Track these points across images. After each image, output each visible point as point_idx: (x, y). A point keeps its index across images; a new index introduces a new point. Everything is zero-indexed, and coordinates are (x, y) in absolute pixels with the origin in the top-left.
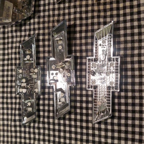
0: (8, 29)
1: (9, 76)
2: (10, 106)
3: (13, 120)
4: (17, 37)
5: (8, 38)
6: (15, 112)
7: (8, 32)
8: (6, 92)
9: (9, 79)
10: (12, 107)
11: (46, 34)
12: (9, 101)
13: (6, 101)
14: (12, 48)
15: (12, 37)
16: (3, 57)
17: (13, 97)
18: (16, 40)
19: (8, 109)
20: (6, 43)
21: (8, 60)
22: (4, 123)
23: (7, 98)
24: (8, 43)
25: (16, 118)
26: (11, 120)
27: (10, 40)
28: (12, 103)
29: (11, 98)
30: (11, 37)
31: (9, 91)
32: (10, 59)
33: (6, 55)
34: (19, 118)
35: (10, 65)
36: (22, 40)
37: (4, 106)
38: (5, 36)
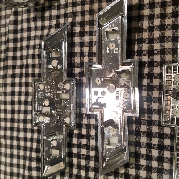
0: (22, 17)
1: (23, 94)
2: (22, 144)
3: (27, 168)
4: (36, 28)
5: (22, 31)
6: (31, 155)
7: (22, 22)
8: (16, 120)
9: (23, 98)
10: (27, 145)
11: (85, 24)
12: (22, 135)
13: (17, 135)
14: (28, 47)
15: (29, 29)
16: (13, 63)
17: (28, 130)
18: (35, 34)
19: (19, 148)
20: (19, 40)
21: (21, 67)
22: (13, 170)
23: (18, 130)
24: (22, 39)
25: (31, 165)
26: (24, 167)
27: (25, 35)
28: (25, 139)
29: (25, 130)
30: (26, 30)
31: (22, 119)
32: (24, 66)
33: (18, 59)
34: (37, 164)
35: (24, 75)
36: (44, 34)
37: (12, 143)
38: (17, 27)
